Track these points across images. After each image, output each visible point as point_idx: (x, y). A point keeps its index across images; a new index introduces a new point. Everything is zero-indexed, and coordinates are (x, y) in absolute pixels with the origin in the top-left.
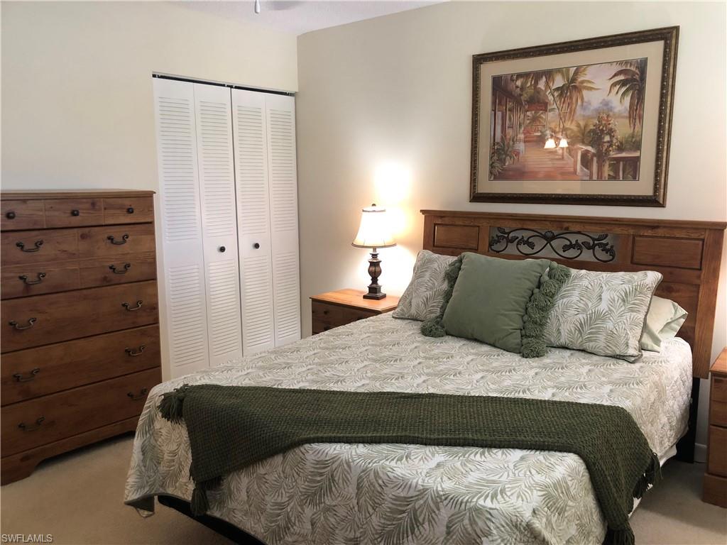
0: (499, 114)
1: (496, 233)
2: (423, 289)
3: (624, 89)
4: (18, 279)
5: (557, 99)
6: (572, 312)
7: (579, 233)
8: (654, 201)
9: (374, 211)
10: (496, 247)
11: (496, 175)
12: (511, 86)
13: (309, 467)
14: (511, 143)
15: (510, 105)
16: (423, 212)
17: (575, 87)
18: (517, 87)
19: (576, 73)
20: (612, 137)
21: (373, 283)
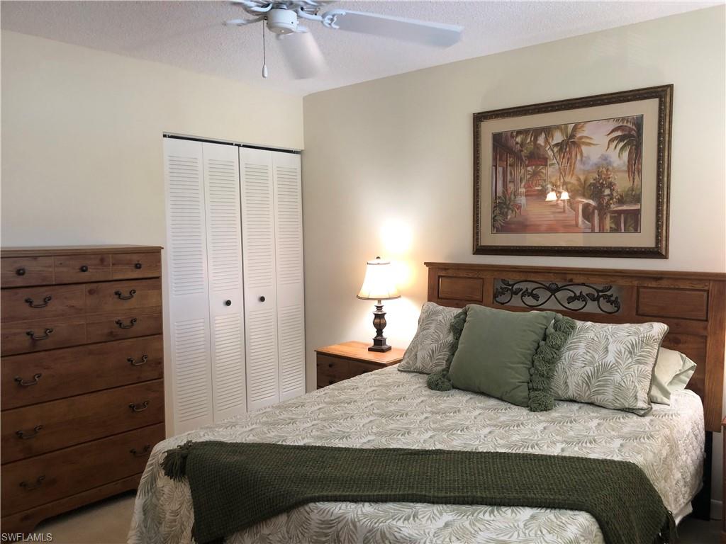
0: (500, 170)
1: (500, 285)
2: (429, 342)
3: (622, 144)
4: (25, 335)
5: (556, 155)
6: (579, 364)
7: (583, 284)
8: (657, 252)
9: (378, 264)
10: (501, 299)
11: (498, 228)
12: (512, 142)
13: (314, 526)
14: (513, 197)
15: (510, 160)
16: (427, 264)
17: (574, 143)
18: (517, 143)
19: (575, 129)
20: (612, 190)
21: (378, 335)
